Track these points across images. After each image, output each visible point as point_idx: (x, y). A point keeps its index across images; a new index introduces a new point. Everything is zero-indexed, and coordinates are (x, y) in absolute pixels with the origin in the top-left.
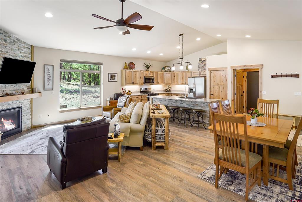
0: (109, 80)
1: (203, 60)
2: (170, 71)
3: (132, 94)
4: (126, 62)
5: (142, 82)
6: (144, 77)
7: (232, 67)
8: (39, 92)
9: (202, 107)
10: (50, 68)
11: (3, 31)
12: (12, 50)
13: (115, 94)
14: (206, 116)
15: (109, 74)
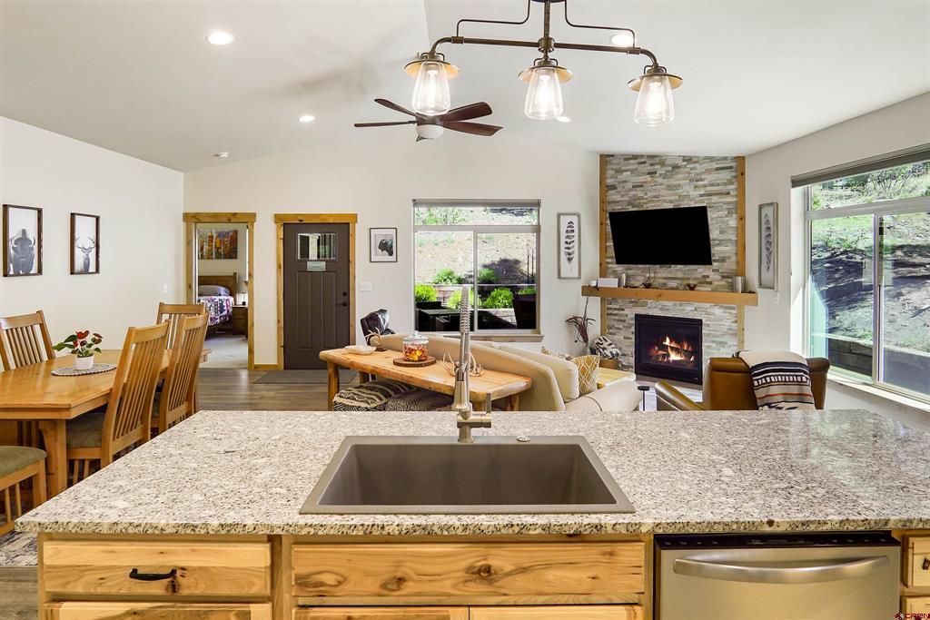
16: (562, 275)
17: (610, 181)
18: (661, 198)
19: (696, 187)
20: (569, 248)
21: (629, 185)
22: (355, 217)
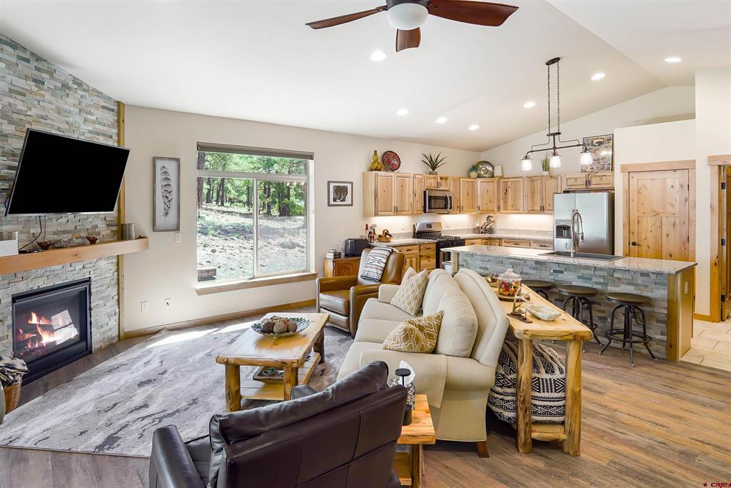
0: (332, 202)
1: (595, 141)
2: (493, 177)
3: (394, 241)
4: (376, 152)
5: (420, 206)
6: (425, 192)
7: (711, 159)
8: (140, 237)
9: (637, 285)
10: (171, 167)
11: (31, 53)
12: (59, 111)
13: (346, 242)
14: (652, 315)
15: (332, 185)
18: (48, 122)
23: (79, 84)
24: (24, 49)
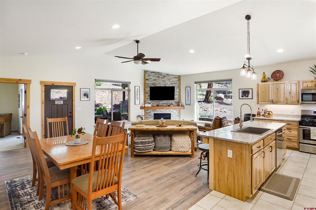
0: (241, 97)
4: (264, 73)
8: (182, 106)
12: (163, 81)
15: (241, 91)
16: (136, 104)
17: (147, 78)
18: (161, 84)
19: (169, 81)
20: (137, 96)
21: (152, 80)
22: (75, 84)
23: (168, 75)
24: (156, 72)
